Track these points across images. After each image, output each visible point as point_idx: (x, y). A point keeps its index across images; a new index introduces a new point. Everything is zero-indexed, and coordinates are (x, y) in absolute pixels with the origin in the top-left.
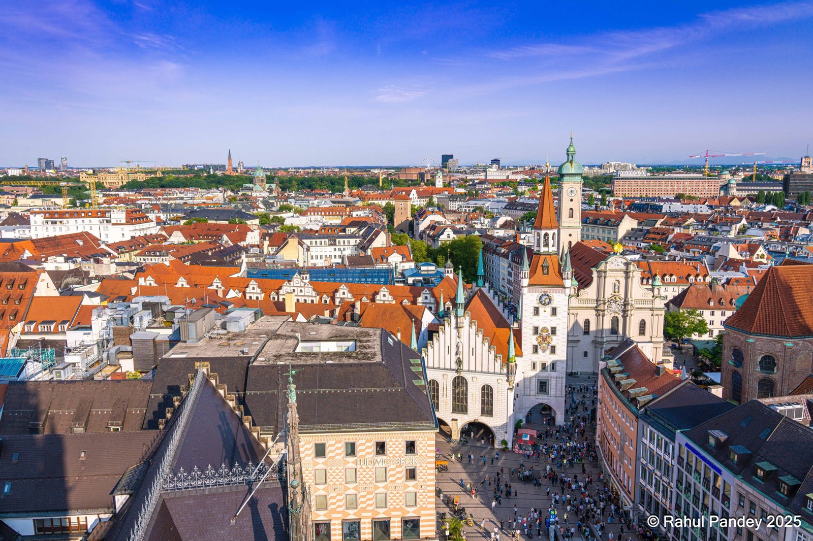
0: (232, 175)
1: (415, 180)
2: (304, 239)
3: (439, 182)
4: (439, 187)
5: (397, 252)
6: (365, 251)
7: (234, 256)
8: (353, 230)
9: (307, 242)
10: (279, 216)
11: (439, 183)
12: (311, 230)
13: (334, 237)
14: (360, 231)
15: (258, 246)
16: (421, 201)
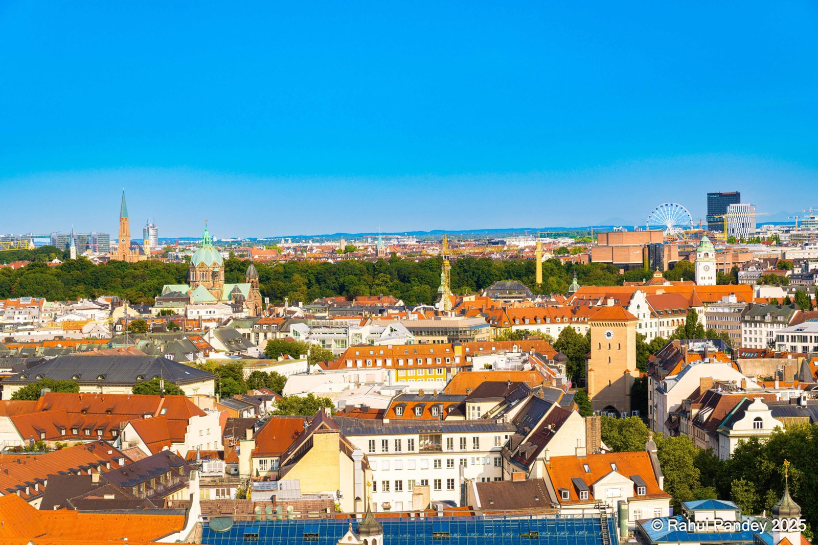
0: (128, 260)
1: (635, 266)
2: (351, 434)
3: (707, 269)
4: (707, 282)
5: (619, 470)
6: (526, 468)
7: (158, 483)
8: (487, 407)
9: (360, 443)
10: (268, 370)
11: (706, 275)
12: (364, 409)
13: (436, 428)
14: (507, 410)
15: (221, 455)
16: (662, 324)
